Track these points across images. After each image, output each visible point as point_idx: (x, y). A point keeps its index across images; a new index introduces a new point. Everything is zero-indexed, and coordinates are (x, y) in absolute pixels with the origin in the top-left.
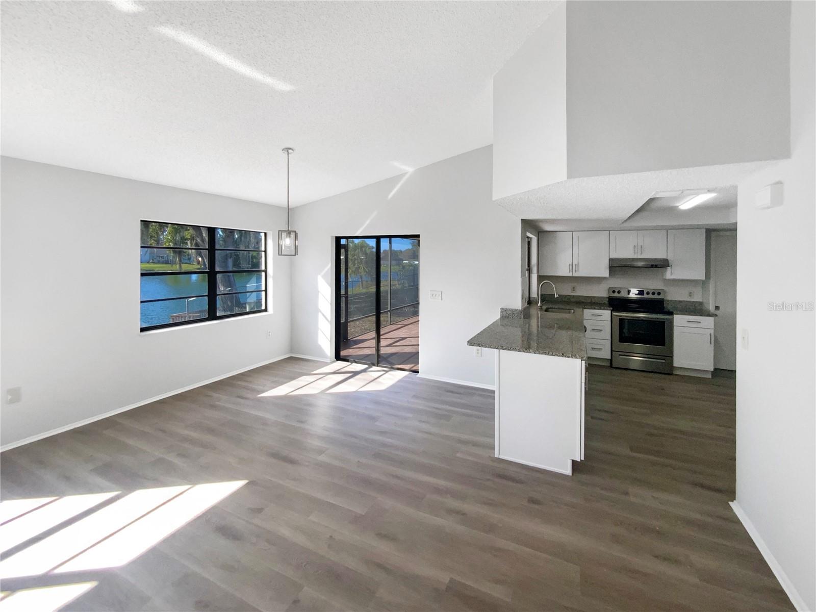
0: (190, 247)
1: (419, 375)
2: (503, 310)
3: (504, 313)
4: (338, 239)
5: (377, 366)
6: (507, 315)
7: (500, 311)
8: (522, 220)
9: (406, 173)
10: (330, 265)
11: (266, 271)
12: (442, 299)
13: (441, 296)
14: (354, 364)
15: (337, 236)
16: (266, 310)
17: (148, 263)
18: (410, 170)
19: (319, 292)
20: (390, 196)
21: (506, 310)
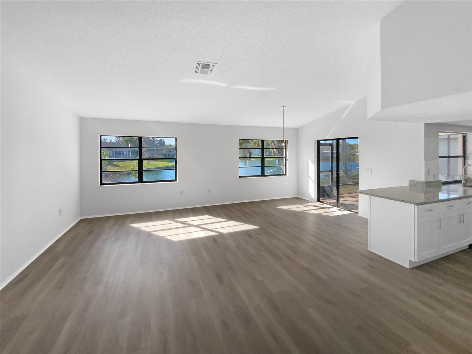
0: (270, 148)
1: (358, 214)
2: (410, 181)
3: (412, 183)
4: (318, 142)
5: (337, 207)
6: (413, 184)
7: (408, 181)
8: (425, 124)
9: (351, 104)
10: (314, 154)
11: (286, 157)
12: (371, 173)
13: (371, 171)
14: (325, 204)
15: (318, 139)
16: (285, 174)
17: (258, 155)
18: (353, 102)
19: (309, 167)
20: (343, 117)
21: (413, 181)
